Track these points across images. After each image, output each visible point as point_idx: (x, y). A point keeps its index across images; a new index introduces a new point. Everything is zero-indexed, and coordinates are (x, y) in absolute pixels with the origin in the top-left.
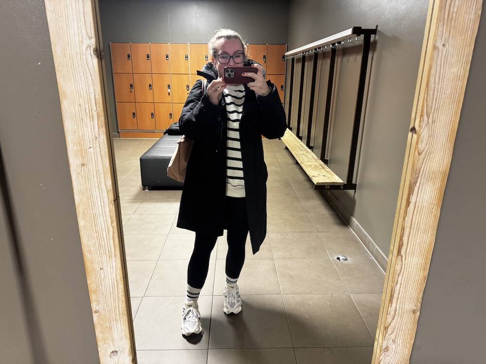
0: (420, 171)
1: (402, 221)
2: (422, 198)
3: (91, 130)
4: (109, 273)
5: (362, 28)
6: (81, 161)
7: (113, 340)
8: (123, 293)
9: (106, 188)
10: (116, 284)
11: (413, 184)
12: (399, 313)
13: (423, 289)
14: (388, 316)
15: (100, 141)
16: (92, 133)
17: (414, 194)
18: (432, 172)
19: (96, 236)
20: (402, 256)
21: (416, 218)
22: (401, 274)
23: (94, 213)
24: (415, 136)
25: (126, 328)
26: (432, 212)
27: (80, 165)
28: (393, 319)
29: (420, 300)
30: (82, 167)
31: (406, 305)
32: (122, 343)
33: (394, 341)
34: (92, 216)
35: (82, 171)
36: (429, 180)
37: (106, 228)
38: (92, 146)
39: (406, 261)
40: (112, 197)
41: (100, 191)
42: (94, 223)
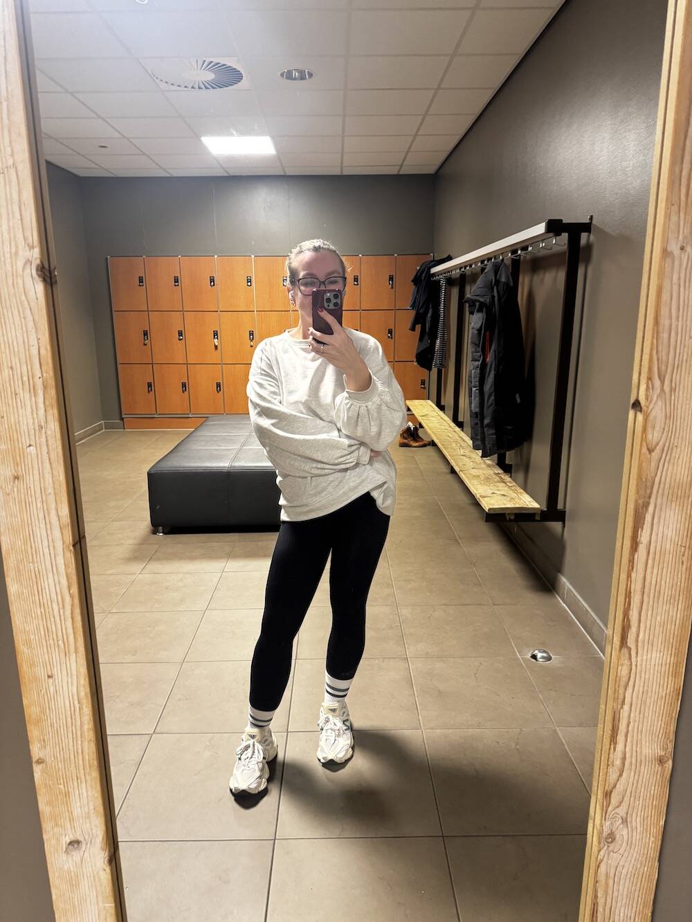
0: (653, 483)
1: (625, 580)
2: (660, 535)
3: (32, 414)
4: (65, 685)
5: (564, 222)
6: (13, 471)
7: (72, 820)
8: (91, 725)
9: (59, 520)
10: (77, 706)
11: (642, 509)
12: (631, 763)
13: (675, 715)
14: (611, 770)
15: (49, 432)
16: (33, 419)
17: (645, 527)
18: (676, 485)
19: (39, 613)
20: (630, 649)
21: (652, 573)
22: (631, 683)
23: (36, 569)
24: (640, 417)
25: (96, 795)
26: (683, 562)
27: (12, 477)
28: (621, 775)
29: (672, 737)
30: (14, 482)
31: (644, 748)
32: (88, 825)
33: (625, 821)
34: (33, 575)
35: (15, 489)
36: (672, 501)
37: (59, 598)
38: (33, 443)
39: (639, 659)
40: (69, 538)
41: (48, 527)
42: (36, 589)
